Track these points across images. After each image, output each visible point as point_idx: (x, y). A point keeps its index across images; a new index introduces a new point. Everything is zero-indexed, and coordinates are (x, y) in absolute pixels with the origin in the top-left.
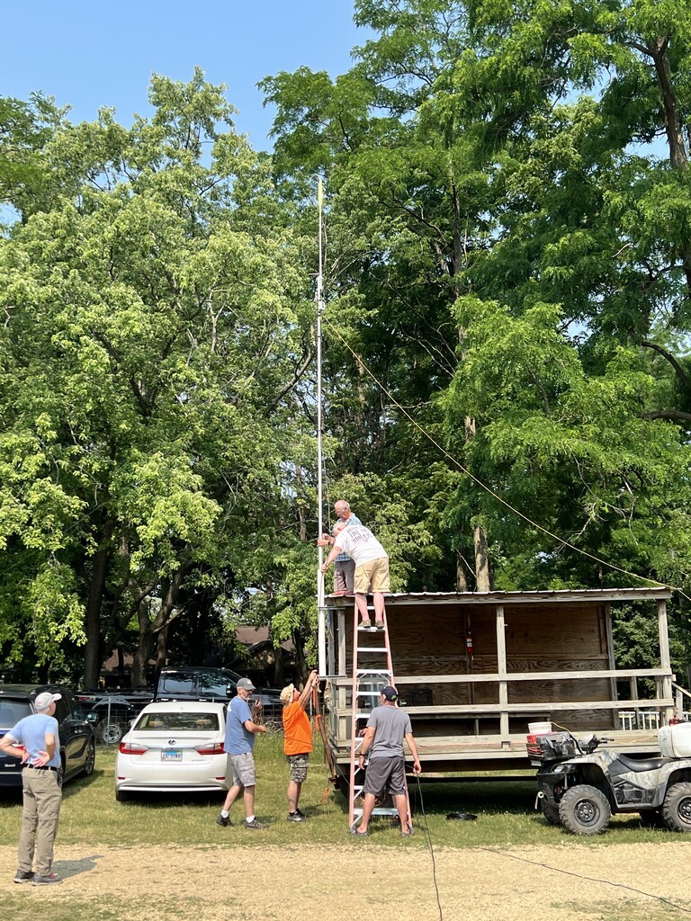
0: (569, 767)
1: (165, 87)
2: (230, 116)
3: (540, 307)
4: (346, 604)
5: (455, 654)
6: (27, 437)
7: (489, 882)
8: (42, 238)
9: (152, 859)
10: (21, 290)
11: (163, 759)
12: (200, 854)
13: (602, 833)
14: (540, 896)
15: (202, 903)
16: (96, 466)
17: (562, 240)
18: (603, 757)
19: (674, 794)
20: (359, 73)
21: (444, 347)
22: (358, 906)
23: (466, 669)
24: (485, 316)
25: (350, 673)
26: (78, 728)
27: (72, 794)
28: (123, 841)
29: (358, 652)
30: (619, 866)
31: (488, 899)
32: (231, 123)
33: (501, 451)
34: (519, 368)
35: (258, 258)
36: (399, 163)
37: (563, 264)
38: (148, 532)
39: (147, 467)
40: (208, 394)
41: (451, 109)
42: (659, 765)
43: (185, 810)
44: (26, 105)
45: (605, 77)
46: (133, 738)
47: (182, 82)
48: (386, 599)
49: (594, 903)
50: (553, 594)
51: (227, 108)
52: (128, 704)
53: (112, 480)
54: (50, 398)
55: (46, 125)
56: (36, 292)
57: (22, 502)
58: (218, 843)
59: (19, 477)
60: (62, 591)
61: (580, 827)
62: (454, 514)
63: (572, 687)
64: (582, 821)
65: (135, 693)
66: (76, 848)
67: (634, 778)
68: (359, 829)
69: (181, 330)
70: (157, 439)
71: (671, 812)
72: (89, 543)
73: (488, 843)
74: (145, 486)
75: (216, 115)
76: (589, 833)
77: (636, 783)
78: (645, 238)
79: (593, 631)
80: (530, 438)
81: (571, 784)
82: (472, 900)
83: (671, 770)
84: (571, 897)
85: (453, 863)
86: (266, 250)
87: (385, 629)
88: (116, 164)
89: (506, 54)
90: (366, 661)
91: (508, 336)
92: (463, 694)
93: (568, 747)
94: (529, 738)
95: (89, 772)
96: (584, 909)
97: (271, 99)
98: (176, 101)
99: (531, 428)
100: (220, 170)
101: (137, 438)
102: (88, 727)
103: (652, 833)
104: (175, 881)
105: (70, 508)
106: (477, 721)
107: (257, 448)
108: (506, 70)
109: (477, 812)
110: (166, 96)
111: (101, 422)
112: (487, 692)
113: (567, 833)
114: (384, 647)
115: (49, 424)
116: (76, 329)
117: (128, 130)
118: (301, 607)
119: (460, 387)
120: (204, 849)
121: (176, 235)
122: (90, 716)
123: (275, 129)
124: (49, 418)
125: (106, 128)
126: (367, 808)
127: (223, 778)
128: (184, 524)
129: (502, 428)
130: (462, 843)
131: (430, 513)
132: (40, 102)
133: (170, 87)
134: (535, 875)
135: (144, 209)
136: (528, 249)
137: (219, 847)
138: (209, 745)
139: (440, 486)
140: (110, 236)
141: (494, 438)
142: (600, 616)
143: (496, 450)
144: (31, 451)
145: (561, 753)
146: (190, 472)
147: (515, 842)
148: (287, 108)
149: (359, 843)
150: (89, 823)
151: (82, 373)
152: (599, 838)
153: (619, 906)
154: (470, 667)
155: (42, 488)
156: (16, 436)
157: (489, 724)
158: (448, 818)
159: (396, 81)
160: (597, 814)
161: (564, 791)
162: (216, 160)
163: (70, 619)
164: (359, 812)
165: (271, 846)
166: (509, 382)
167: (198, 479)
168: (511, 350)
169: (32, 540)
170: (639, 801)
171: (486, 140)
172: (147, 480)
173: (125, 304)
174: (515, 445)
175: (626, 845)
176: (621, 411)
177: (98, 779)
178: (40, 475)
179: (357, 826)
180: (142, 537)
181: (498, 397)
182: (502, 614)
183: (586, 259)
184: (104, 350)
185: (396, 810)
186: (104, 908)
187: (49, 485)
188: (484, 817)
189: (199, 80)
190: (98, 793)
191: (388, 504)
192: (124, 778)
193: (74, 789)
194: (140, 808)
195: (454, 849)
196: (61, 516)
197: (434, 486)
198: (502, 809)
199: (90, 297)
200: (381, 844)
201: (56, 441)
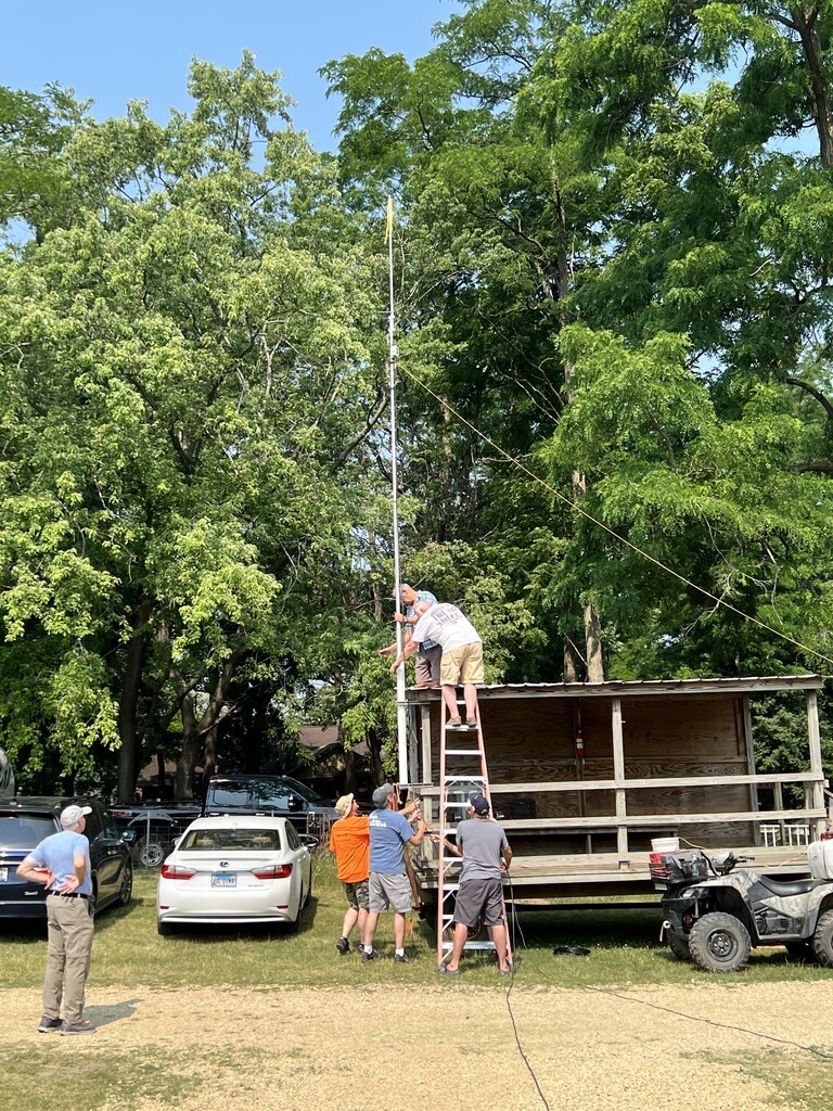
0: (701, 890)
1: (207, 74)
2: (286, 110)
3: (663, 337)
4: (431, 698)
5: (563, 757)
6: (46, 501)
7: (606, 1029)
8: (61, 260)
9: (202, 1003)
10: (37, 323)
12: (259, 997)
13: (740, 969)
14: (666, 1045)
15: (262, 1055)
16: (130, 535)
17: (689, 256)
18: (742, 879)
19: (827, 922)
20: (442, 54)
21: (547, 387)
22: (449, 1058)
23: (575, 776)
24: (597, 348)
25: (436, 781)
26: (112, 848)
27: (106, 927)
28: (167, 983)
29: (446, 756)
30: (761, 1009)
31: (604, 1048)
32: (287, 118)
33: (616, 511)
34: (637, 411)
35: (322, 282)
36: (492, 164)
37: (691, 285)
38: (193, 614)
39: (191, 536)
40: (263, 447)
41: (554, 99)
42: (809, 888)
43: (241, 945)
44: (39, 98)
45: (740, 58)
46: (177, 860)
47: (228, 68)
48: (479, 691)
49: (732, 1052)
50: (680, 685)
51: (283, 100)
52: (170, 819)
53: (148, 551)
54: (73, 453)
55: (64, 123)
56: (55, 326)
57: (41, 579)
58: (281, 984)
59: (38, 549)
60: (91, 685)
61: (714, 962)
62: (560, 590)
63: (704, 795)
64: (717, 955)
65: (180, 806)
66: (112, 991)
67: (779, 904)
68: (449, 967)
69: (230, 370)
70: (202, 501)
71: (824, 944)
72: (123, 627)
73: (603, 983)
74: (189, 559)
75: (270, 108)
76: (725, 970)
77: (781, 910)
78: (790, 251)
79: (729, 729)
80: (651, 496)
81: (703, 912)
82: (585, 1049)
83: (824, 893)
84: (703, 1046)
85: (562, 1006)
86: (331, 273)
87: (479, 727)
88: (150, 169)
89: (620, 30)
90: (456, 766)
91: (624, 373)
92: (573, 805)
93: (699, 868)
94: (652, 856)
95: (125, 901)
96: (719, 1059)
97: (336, 88)
98: (222, 92)
99: (652, 484)
100: (275, 175)
101: (177, 502)
102: (123, 847)
103: (800, 969)
104: (230, 1029)
105: (99, 586)
106: (589, 837)
107: (323, 512)
108: (620, 50)
109: (590, 946)
110: (208, 86)
111: (135, 482)
112: (603, 802)
113: (698, 970)
114: (478, 749)
115: (73, 485)
116: (103, 369)
117: (163, 127)
118: (376, 702)
119: (567, 436)
120: (265, 991)
121: (222, 255)
122: (125, 834)
123: (341, 125)
124: (72, 478)
125: (137, 126)
126: (458, 941)
127: (286, 907)
128: (236, 604)
129: (617, 484)
130: (572, 983)
131: (530, 590)
132: (56, 95)
133: (213, 74)
134: (660, 1020)
135: (183, 224)
136: (648, 267)
137: (282, 988)
138: (268, 867)
139: (543, 556)
140: (143, 256)
141: (608, 495)
142: (737, 709)
143: (610, 511)
144: (52, 518)
145: (690, 875)
146: (243, 541)
147: (636, 981)
148: (355, 99)
149: (449, 982)
150: (127, 961)
151: (111, 423)
152: (736, 976)
153: (762, 1056)
154: (581, 772)
155: (65, 562)
156: (33, 500)
157: (604, 840)
158: (555, 953)
159: (488, 64)
160: (735, 947)
161: (695, 920)
162: (270, 163)
163: (101, 719)
164: (448, 946)
165: (344, 987)
166: (625, 428)
167: (252, 550)
168: (628, 390)
169: (54, 625)
170: (785, 932)
171: (596, 135)
172: (191, 552)
173: (161, 339)
174: (633, 505)
175: (770, 983)
176: (763, 464)
177: (136, 909)
178: (63, 546)
179: (447, 962)
180: (186, 619)
181: (612, 447)
182: (619, 709)
183: (718, 279)
184: (138, 395)
185: (493, 943)
186: (146, 1061)
187: (74, 558)
188: (598, 952)
189: (248, 65)
190: (137, 925)
191: (480, 578)
192: (167, 908)
193: (108, 921)
194: (186, 943)
195: (563, 989)
196: (88, 595)
197: (536, 556)
198: (620, 943)
199: (120, 331)
200: (476, 984)
201: (81, 506)
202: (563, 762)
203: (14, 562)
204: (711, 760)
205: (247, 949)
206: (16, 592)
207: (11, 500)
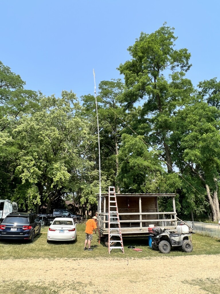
0: (160, 236)
2: (77, 99)
3: (139, 136)
4: (106, 195)
5: (125, 208)
6: (31, 158)
8: (38, 116)
9: (62, 264)
10: (33, 125)
11: (60, 232)
14: (175, 278)
16: (45, 165)
18: (167, 233)
19: (184, 243)
25: (107, 211)
29: (110, 207)
32: (77, 101)
33: (132, 164)
37: (142, 130)
38: (56, 179)
39: (56, 165)
43: (64, 245)
44: (37, 93)
46: (52, 227)
47: (69, 92)
53: (48, 168)
54: (37, 149)
56: (37, 127)
57: (28, 172)
58: (77, 258)
59: (29, 166)
61: (164, 251)
67: (174, 238)
69: (64, 138)
71: (184, 247)
74: (55, 169)
75: (75, 98)
77: (174, 240)
79: (154, 203)
81: (161, 240)
83: (183, 237)
93: (160, 231)
94: (149, 228)
95: (39, 234)
97: (83, 100)
98: (67, 95)
99: (138, 160)
102: (40, 223)
105: (39, 173)
108: (133, 92)
110: (65, 94)
112: (137, 217)
114: (116, 206)
115: (37, 155)
116: (44, 135)
117: (57, 99)
123: (83, 105)
124: (36, 153)
125: (53, 98)
127: (74, 237)
128: (63, 178)
129: (132, 160)
130: (138, 257)
132: (40, 92)
133: (66, 92)
138: (71, 229)
142: (155, 200)
144: (32, 161)
145: (159, 233)
146: (65, 167)
147: (151, 256)
151: (44, 145)
152: (168, 254)
154: (129, 211)
155: (33, 169)
156: (28, 157)
157: (137, 224)
158: (128, 247)
160: (168, 248)
161: (159, 242)
163: (38, 199)
165: (92, 258)
166: (134, 150)
167: (66, 169)
168: (135, 144)
170: (175, 244)
172: (56, 168)
173: (54, 131)
174: (135, 163)
177: (41, 236)
178: (33, 166)
180: (54, 180)
182: (140, 199)
187: (35, 168)
188: (136, 247)
189: (71, 92)
190: (42, 240)
192: (50, 237)
194: (53, 245)
201: (37, 159)
202: (125, 209)
203: (24, 168)
204: (151, 209)
205: (66, 246)
206: (24, 174)
207: (24, 157)
